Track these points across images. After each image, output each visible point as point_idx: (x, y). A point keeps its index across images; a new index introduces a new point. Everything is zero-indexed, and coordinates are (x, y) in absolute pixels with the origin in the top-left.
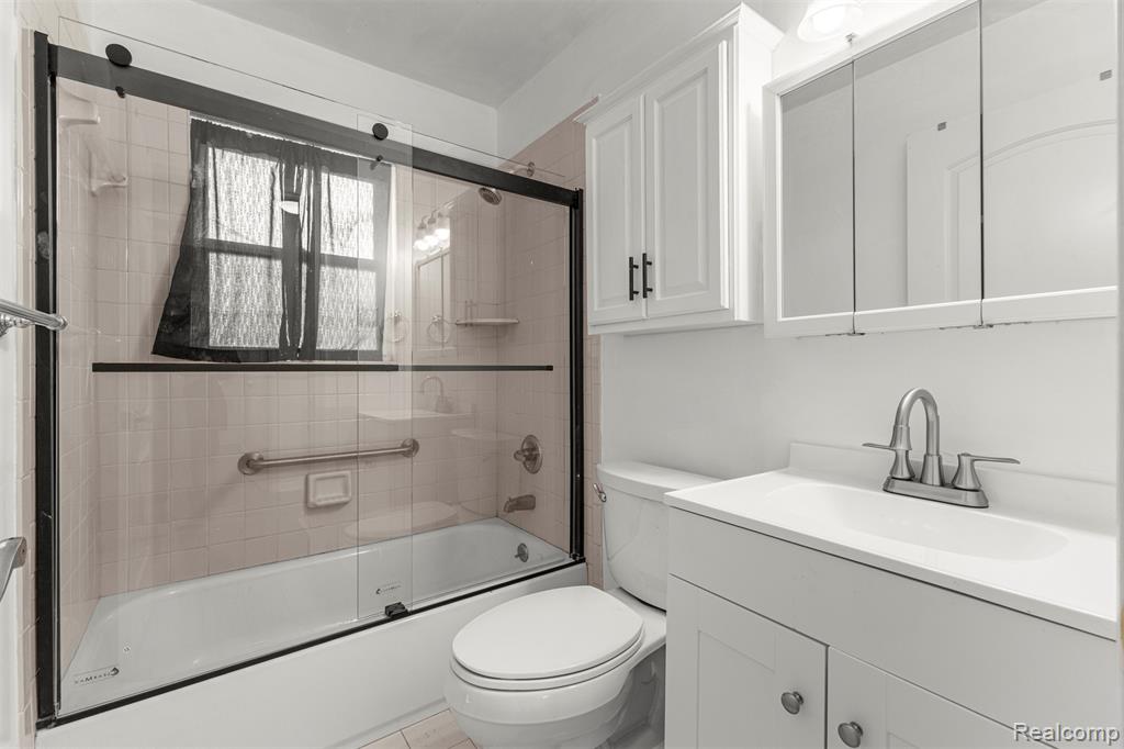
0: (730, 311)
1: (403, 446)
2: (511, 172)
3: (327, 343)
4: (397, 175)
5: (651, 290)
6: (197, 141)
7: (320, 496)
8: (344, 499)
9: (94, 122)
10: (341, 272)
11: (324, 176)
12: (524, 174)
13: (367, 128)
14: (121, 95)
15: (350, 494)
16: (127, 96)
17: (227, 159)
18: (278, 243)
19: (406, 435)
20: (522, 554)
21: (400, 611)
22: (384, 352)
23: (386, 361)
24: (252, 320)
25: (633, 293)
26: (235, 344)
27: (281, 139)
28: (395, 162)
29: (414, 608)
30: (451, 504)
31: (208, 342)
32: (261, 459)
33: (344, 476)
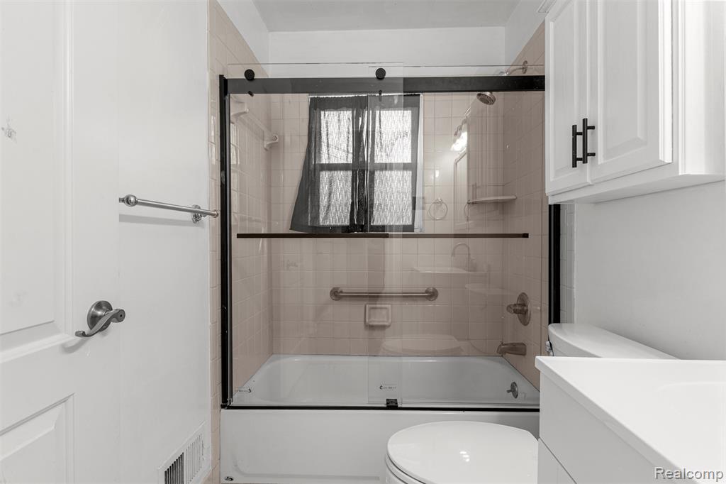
0: (673, 165)
1: (427, 292)
2: (505, 75)
3: (378, 221)
4: (424, 100)
5: (593, 154)
6: (312, 109)
7: (372, 319)
8: (386, 324)
9: (245, 113)
10: (387, 173)
11: (378, 112)
12: (520, 73)
13: (372, 74)
14: (251, 94)
15: (390, 321)
16: (255, 95)
17: (326, 115)
18: (350, 161)
19: (430, 285)
20: (513, 390)
21: (394, 404)
22: (416, 226)
23: (417, 232)
24: (336, 208)
25: (575, 160)
26: (328, 223)
27: (353, 96)
28: (422, 92)
29: (404, 406)
30: (458, 340)
31: (319, 223)
32: (341, 292)
33: (386, 308)
